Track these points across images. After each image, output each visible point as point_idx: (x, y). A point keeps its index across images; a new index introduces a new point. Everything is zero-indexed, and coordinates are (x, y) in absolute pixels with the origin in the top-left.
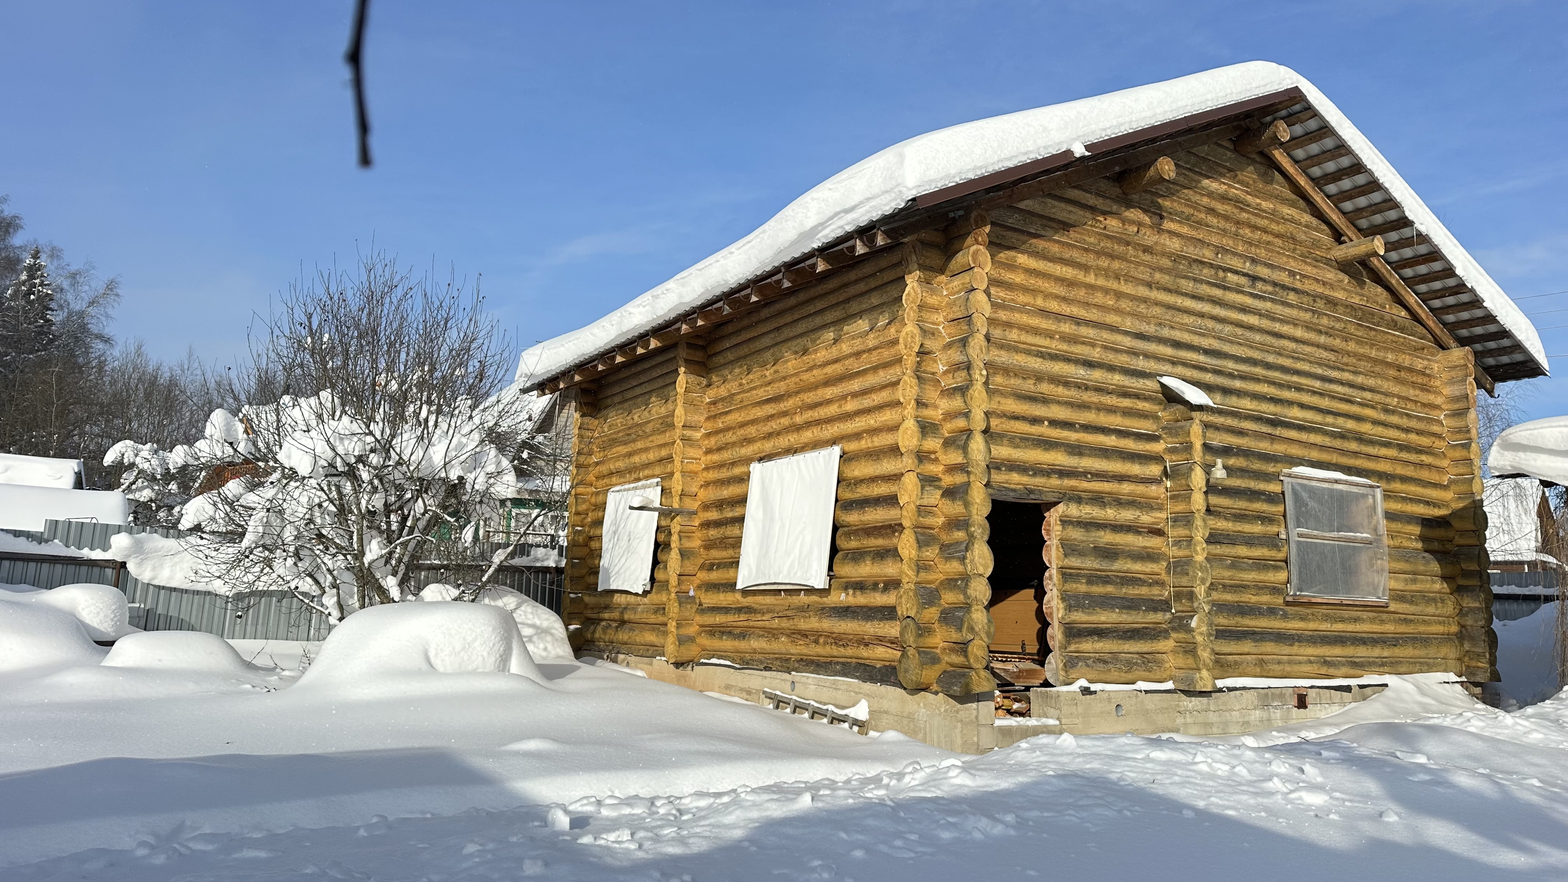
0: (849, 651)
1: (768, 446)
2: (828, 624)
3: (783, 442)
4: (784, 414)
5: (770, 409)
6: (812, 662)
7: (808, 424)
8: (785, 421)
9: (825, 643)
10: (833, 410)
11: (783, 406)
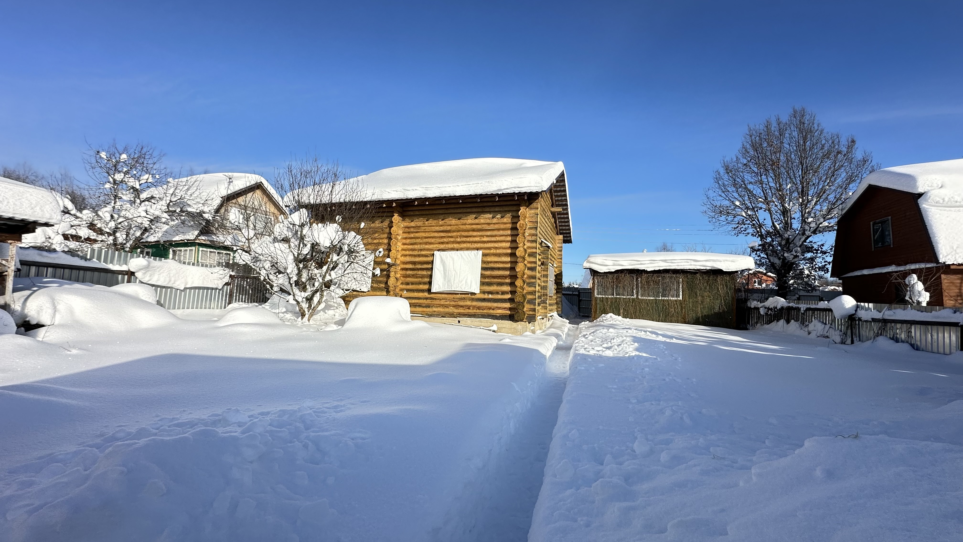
0: (485, 311)
1: (442, 246)
2: (475, 303)
3: (450, 246)
4: (451, 237)
5: (442, 234)
6: (466, 315)
7: (464, 242)
8: (452, 240)
9: (473, 309)
10: (477, 239)
11: (450, 234)
